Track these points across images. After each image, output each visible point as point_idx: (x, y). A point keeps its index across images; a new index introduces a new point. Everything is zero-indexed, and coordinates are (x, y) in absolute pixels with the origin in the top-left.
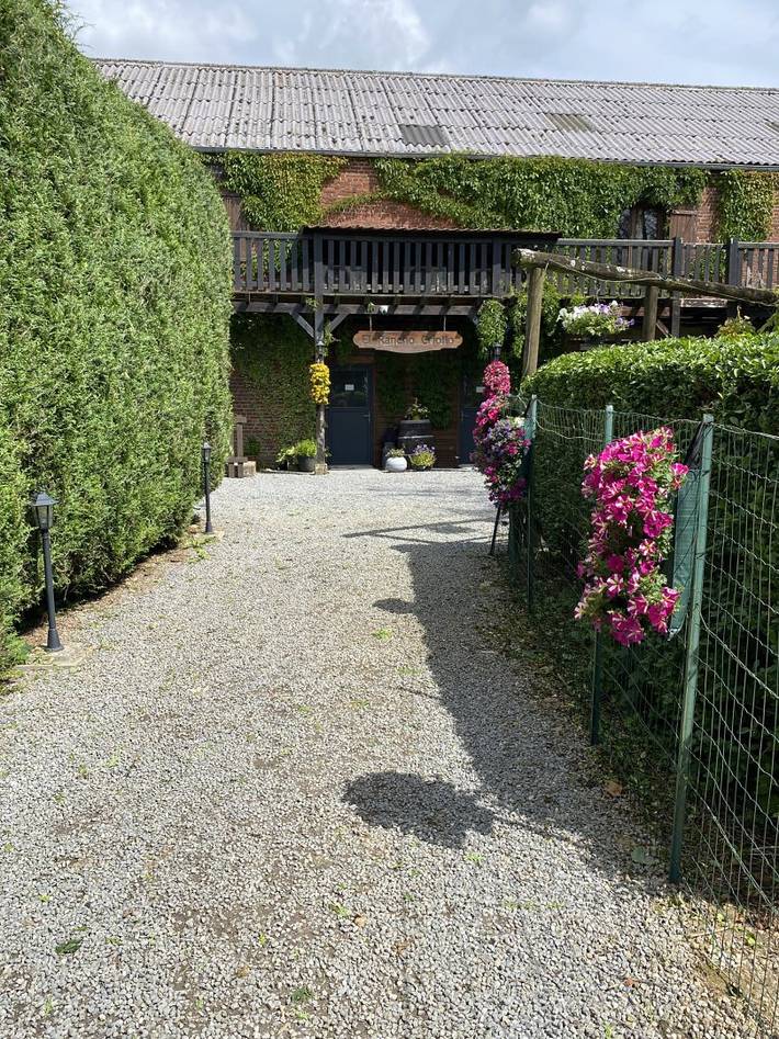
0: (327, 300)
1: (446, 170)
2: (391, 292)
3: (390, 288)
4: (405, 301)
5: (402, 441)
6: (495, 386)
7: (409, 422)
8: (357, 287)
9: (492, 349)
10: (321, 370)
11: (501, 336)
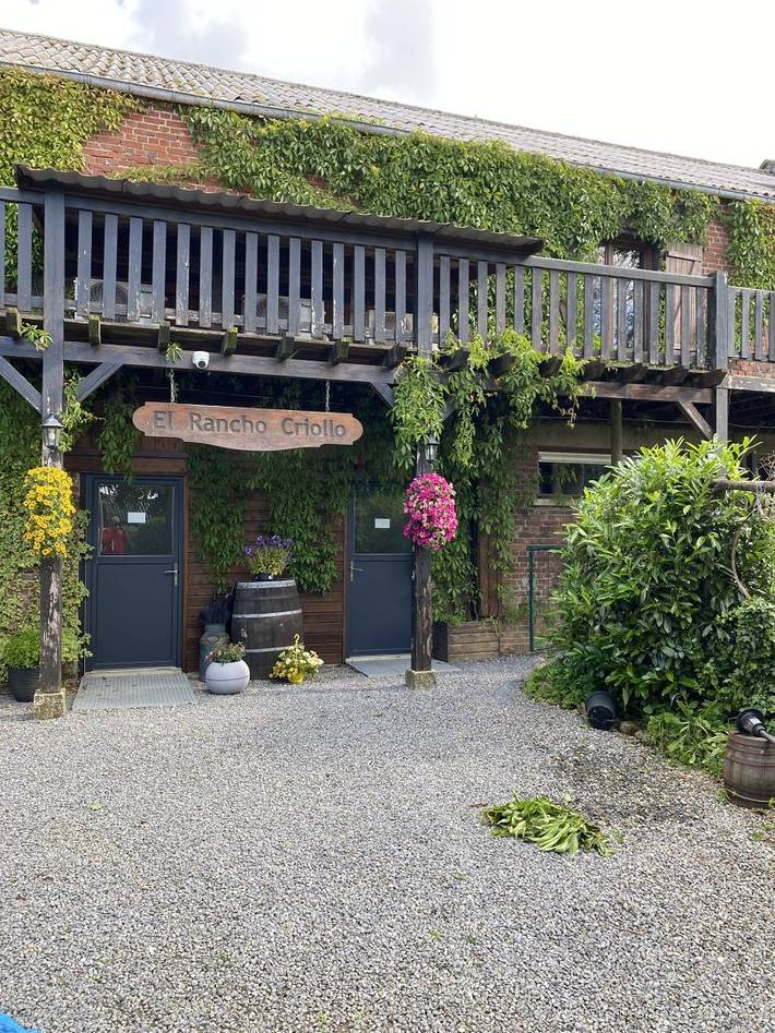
0: (74, 333)
1: (319, 142)
2: (217, 326)
3: (215, 317)
4: (247, 347)
5: (239, 623)
6: (430, 518)
7: (254, 585)
8: (145, 310)
9: (418, 446)
10: (52, 481)
11: (437, 424)
